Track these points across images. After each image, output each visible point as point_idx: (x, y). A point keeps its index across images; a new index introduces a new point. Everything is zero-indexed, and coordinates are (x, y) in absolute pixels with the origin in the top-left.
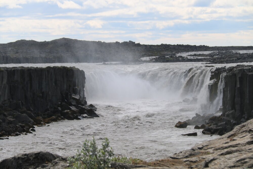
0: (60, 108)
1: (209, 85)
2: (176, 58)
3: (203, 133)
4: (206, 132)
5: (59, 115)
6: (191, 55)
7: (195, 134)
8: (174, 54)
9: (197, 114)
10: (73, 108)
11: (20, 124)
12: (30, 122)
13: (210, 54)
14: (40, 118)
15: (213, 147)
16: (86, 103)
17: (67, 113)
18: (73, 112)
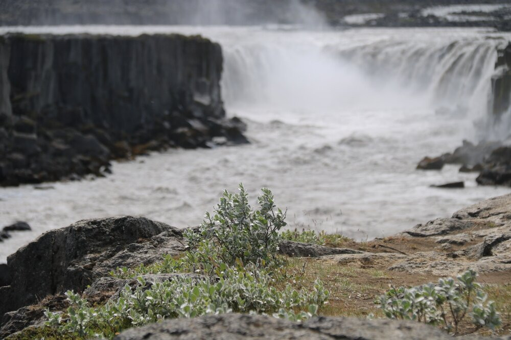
0: (167, 125)
1: (492, 80)
2: (423, 18)
3: (479, 182)
4: (484, 180)
5: (166, 138)
6: (454, 14)
7: (459, 185)
8: (418, 11)
9: (465, 142)
10: (196, 124)
11: (80, 157)
12: (101, 152)
13: (496, 12)
14: (125, 144)
15: (500, 213)
16: (223, 113)
17: (183, 134)
18: (196, 133)
